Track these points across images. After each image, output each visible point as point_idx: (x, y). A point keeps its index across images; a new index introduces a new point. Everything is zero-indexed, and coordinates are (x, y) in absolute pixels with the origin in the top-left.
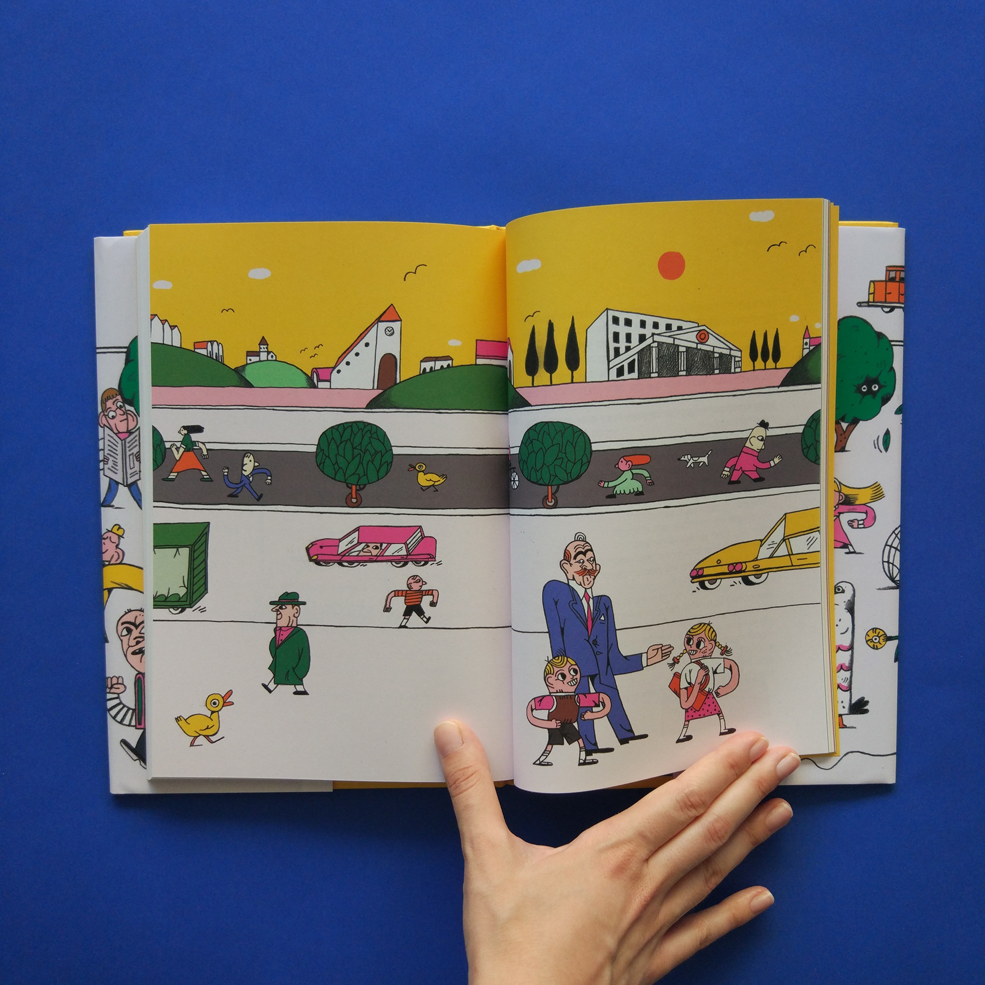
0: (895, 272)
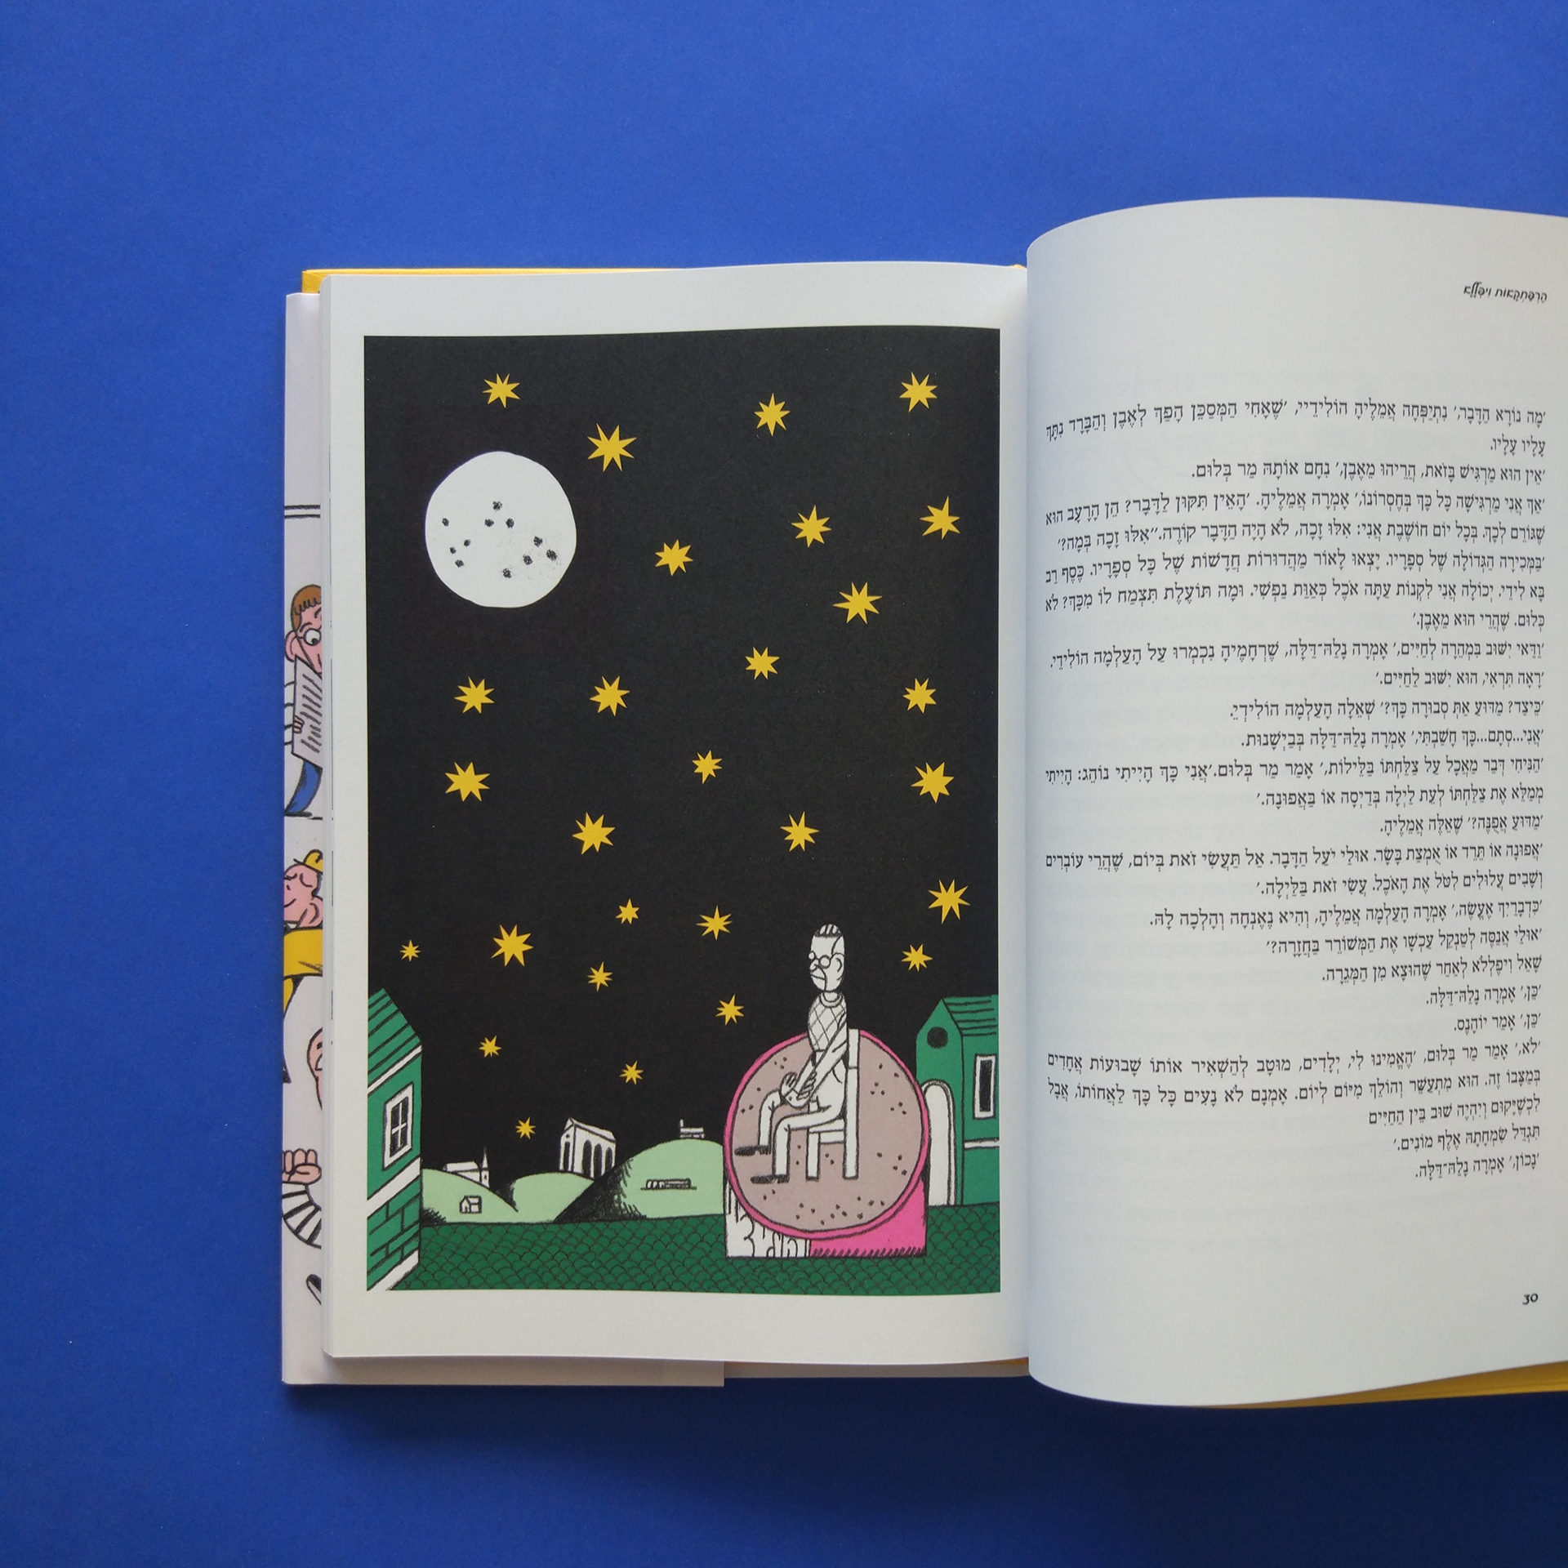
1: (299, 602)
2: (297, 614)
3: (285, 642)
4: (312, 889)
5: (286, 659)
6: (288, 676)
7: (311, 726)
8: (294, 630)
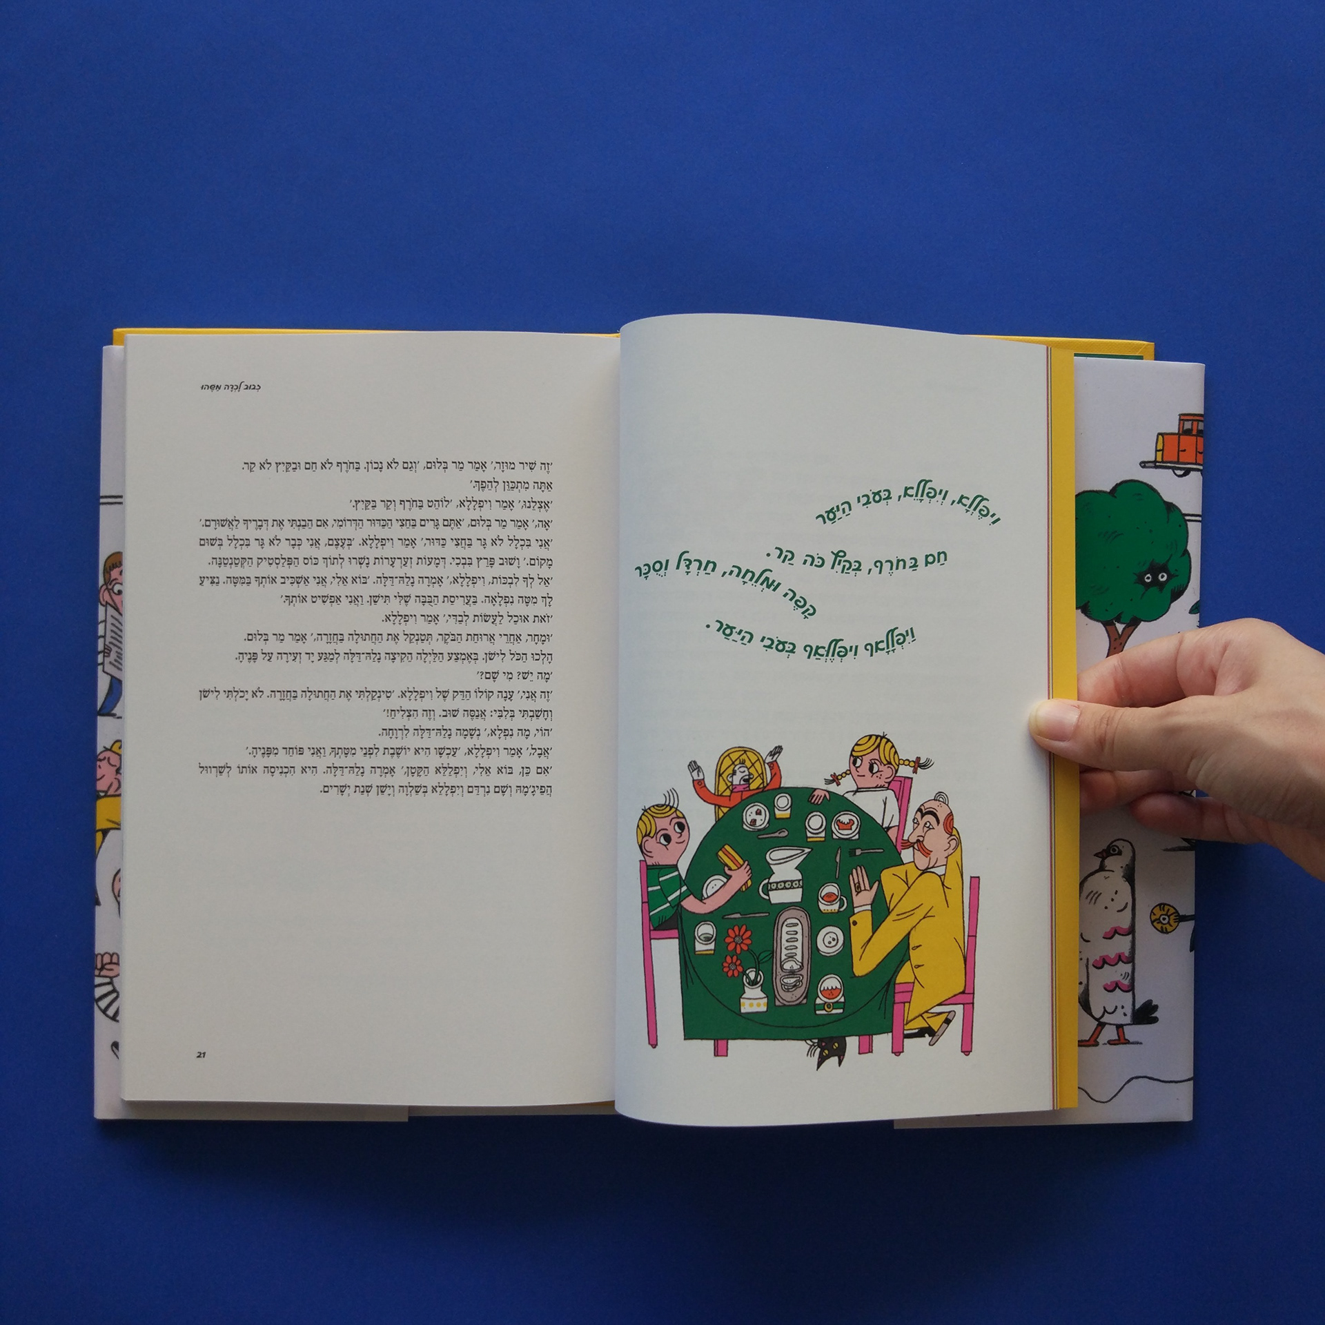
0: (1190, 422)
1: (110, 563)
2: (107, 572)
3: (99, 592)
4: (116, 768)
5: (100, 606)
6: (101, 617)
7: (117, 652)
8: (106, 584)
